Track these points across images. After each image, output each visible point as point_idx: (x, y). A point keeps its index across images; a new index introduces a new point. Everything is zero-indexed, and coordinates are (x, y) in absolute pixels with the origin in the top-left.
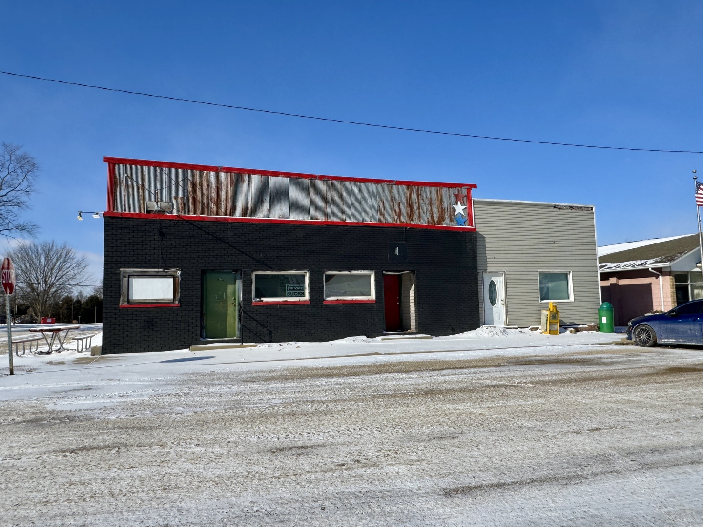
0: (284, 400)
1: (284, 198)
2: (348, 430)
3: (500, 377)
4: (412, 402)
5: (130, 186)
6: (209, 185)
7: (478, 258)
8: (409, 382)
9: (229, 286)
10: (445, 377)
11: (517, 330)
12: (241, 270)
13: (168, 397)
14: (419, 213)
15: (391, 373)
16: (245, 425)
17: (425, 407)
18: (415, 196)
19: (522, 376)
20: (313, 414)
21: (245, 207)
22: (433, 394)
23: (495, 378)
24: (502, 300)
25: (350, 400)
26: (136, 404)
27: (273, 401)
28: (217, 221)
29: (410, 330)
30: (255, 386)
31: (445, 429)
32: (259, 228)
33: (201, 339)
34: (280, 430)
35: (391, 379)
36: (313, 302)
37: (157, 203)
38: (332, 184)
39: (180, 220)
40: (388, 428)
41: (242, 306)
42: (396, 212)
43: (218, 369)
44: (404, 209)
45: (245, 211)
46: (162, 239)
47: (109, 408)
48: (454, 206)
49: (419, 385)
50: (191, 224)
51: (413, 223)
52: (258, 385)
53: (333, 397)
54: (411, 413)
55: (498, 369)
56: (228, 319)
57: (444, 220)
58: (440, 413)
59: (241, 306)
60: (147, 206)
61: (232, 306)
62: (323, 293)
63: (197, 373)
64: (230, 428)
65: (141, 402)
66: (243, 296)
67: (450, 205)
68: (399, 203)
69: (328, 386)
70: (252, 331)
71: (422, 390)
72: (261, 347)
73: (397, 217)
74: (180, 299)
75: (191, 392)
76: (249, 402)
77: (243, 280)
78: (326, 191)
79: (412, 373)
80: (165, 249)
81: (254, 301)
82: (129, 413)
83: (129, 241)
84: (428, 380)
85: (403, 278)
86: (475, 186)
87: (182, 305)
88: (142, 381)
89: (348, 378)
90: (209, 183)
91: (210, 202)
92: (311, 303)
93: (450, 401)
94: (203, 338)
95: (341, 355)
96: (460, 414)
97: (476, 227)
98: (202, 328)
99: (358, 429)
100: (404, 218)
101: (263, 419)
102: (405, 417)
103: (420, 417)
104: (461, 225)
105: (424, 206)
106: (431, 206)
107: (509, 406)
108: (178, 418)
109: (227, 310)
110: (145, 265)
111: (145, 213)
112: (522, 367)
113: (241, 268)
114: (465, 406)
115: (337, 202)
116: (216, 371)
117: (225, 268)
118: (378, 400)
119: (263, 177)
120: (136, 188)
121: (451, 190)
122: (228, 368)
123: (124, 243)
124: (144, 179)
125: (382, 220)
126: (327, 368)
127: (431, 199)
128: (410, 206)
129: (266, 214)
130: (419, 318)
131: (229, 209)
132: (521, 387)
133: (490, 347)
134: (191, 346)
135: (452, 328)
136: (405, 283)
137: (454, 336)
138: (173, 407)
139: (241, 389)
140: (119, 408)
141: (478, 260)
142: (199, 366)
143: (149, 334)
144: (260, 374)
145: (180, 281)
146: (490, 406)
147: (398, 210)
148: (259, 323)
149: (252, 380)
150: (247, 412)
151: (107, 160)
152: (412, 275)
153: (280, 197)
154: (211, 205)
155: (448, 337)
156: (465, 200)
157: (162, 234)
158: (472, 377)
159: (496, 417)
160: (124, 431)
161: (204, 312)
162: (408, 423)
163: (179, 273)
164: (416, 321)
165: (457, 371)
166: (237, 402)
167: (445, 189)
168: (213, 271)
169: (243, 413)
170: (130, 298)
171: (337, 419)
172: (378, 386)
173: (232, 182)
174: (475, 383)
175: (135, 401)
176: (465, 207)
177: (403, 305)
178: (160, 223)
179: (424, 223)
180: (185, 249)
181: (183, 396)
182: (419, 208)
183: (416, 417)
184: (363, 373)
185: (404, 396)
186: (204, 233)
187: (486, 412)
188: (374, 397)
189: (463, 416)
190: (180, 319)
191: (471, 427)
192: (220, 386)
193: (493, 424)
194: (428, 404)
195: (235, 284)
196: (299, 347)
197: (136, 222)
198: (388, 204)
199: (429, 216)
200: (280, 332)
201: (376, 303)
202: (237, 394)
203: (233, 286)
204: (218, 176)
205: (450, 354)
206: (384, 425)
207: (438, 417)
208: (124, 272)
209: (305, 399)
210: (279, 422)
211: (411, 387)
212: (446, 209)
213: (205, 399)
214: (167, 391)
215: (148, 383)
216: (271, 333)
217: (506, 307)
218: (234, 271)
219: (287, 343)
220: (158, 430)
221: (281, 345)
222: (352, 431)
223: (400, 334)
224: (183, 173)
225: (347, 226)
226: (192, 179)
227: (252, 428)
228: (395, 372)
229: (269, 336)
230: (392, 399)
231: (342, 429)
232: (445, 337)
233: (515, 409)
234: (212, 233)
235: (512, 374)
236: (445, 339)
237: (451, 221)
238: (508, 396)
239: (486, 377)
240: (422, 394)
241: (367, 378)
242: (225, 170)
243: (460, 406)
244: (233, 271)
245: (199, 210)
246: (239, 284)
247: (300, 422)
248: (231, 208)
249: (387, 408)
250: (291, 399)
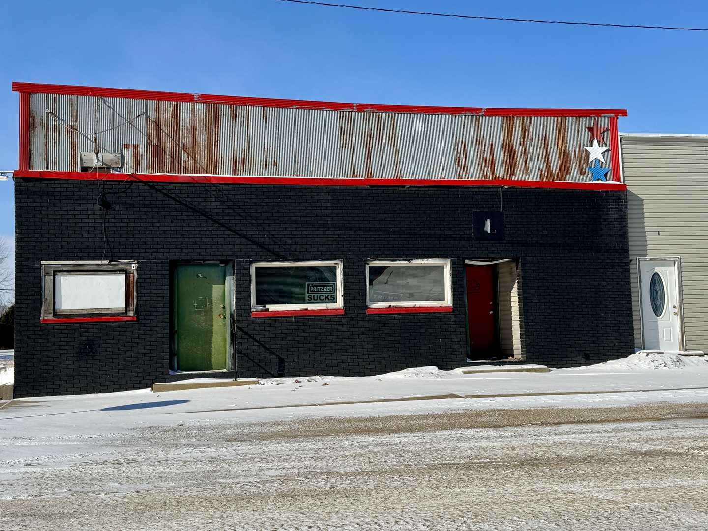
0: (285, 471)
1: (301, 143)
2: (376, 523)
3: (658, 439)
4: (495, 478)
5: (55, 128)
6: (179, 124)
7: (630, 234)
8: (497, 444)
9: (214, 286)
10: (560, 437)
11: (702, 359)
12: (233, 260)
13: (100, 466)
14: (526, 162)
15: (471, 427)
16: (211, 512)
17: (514, 487)
18: (517, 133)
19: (699, 437)
20: (325, 494)
21: (239, 160)
22: (533, 465)
23: (650, 440)
24: (674, 307)
25: (392, 472)
26: (49, 477)
27: (268, 473)
28: (193, 182)
29: (513, 357)
30: (244, 448)
31: (540, 525)
32: (260, 193)
33: (171, 372)
34: (265, 521)
35: (468, 439)
36: (350, 312)
37: (97, 154)
38: (379, 117)
39: (134, 181)
40: (443, 521)
41: (235, 318)
42: (485, 160)
43: (193, 421)
44: (500, 156)
45: (239, 166)
46: (107, 212)
47: (6, 482)
48: (587, 148)
49: (513, 449)
50: (153, 187)
51: (514, 178)
52: (249, 447)
53: (364, 468)
54: (490, 496)
55: (656, 424)
56: (214, 339)
57: (568, 172)
58: (539, 497)
59: (233, 319)
60: (81, 160)
61: (221, 320)
62: (365, 296)
63: (156, 427)
64: (187, 516)
65: (58, 473)
66: (237, 302)
67: (580, 146)
68: (491, 146)
69: (361, 448)
70: (252, 358)
71: (517, 457)
72: (266, 385)
73: (487, 170)
74: (137, 308)
75: (140, 458)
76: (228, 474)
77: (236, 277)
78: (370, 129)
79: (506, 428)
80: (112, 228)
81: (254, 310)
82: (35, 490)
83: (54, 216)
84: (530, 441)
85: (500, 271)
86: (624, 113)
87: (140, 317)
88: (66, 440)
89: (397, 435)
90: (179, 121)
91: (182, 152)
92: (346, 314)
93: (561, 477)
94: (173, 369)
95: (392, 398)
96: (574, 500)
97: (626, 183)
98: (172, 354)
99: (393, 521)
100: (500, 171)
101: (243, 503)
102: (477, 503)
103: (502, 504)
104: (599, 180)
105: (534, 147)
106: (546, 149)
107: (664, 489)
108: (109, 500)
109: (212, 326)
110: (81, 255)
111: (79, 171)
112: (701, 421)
113: (234, 257)
114: (585, 486)
115: (386, 147)
116: (187, 425)
117: (209, 258)
118: (439, 472)
119: (267, 109)
120: (64, 132)
121: (583, 120)
122: (208, 419)
123: (46, 220)
124: (76, 116)
125: (463, 174)
126: (367, 420)
127: (545, 138)
128: (510, 150)
129: (272, 168)
130: (527, 337)
131: (213, 163)
132: (693, 457)
133: (650, 387)
134: (154, 383)
135: (586, 354)
136: (503, 278)
137: (589, 367)
138: (104, 483)
139: (220, 453)
140: (21, 483)
141: (630, 239)
142: (162, 415)
143: (88, 366)
144: (256, 429)
145: (135, 279)
146: (628, 487)
147: (489, 157)
148: (264, 346)
149: (240, 439)
150: (219, 491)
151: (17, 87)
152: (514, 265)
153: (293, 142)
154: (184, 156)
155: (577, 369)
156: (607, 135)
157: (106, 205)
158: (609, 437)
159: (636, 507)
160: (19, 519)
161: (176, 329)
162: (481, 513)
163: (134, 266)
164: (521, 341)
165: (584, 427)
166: (209, 474)
167: (570, 121)
168: (188, 263)
169: (214, 493)
170: (57, 307)
171: (363, 503)
172: (444, 449)
173: (217, 119)
174: (613, 447)
175: (47, 473)
176: (606, 148)
177: (501, 315)
178: (102, 186)
179: (533, 177)
180: (143, 228)
181: (125, 464)
182: (525, 153)
183: (496, 504)
184: (423, 428)
185: (483, 466)
186: (173, 202)
187: (619, 497)
188: (434, 467)
189: (579, 505)
190: (136, 340)
191: (587, 522)
192: (188, 448)
193: (627, 519)
194: (520, 482)
195: (224, 283)
196: (326, 384)
197: (65, 186)
198: (472, 149)
199: (543, 166)
200: (296, 359)
201: (454, 311)
202: (211, 461)
203: (222, 286)
204: (193, 110)
205: (578, 398)
206: (439, 516)
207: (533, 505)
208: (47, 266)
209: (319, 471)
210: (268, 507)
211: (499, 453)
212: (572, 154)
213: (160, 469)
214: (101, 457)
215: (75, 443)
216: (281, 361)
217: (682, 319)
218: (222, 261)
219: (308, 378)
220: (72, 520)
221: (297, 382)
222: (383, 524)
223: (495, 364)
224: (138, 105)
225: (404, 187)
226: (153, 115)
227: (221, 517)
228: (478, 427)
229: (280, 367)
230: (463, 471)
231: (366, 520)
232: (572, 369)
233: (672, 493)
234: (185, 202)
235: (680, 434)
236: (571, 372)
237: (582, 172)
238: (665, 470)
239: (633, 438)
240: (515, 465)
241: (428, 436)
242: (205, 99)
243: (576, 487)
244: (221, 263)
245: (164, 164)
246: (230, 282)
247: (301, 509)
248: (217, 161)
249: (450, 488)
250: (296, 470)
